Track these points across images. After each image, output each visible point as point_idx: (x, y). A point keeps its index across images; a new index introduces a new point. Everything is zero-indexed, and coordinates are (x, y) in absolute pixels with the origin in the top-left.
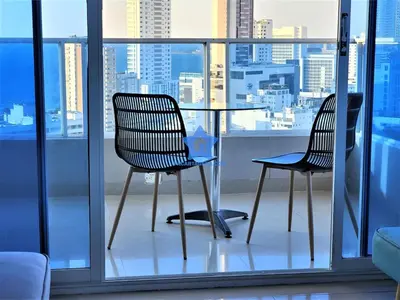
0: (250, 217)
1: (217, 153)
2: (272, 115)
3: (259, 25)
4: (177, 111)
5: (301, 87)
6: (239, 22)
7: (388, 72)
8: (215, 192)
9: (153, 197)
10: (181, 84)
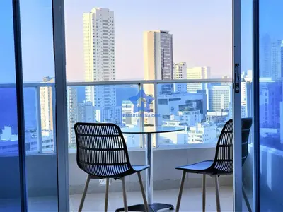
0: (175, 207)
1: (149, 163)
2: (188, 129)
3: (177, 66)
4: (121, 135)
5: (208, 109)
6: (163, 65)
7: (267, 97)
8: (149, 189)
9: (105, 194)
10: (123, 109)
